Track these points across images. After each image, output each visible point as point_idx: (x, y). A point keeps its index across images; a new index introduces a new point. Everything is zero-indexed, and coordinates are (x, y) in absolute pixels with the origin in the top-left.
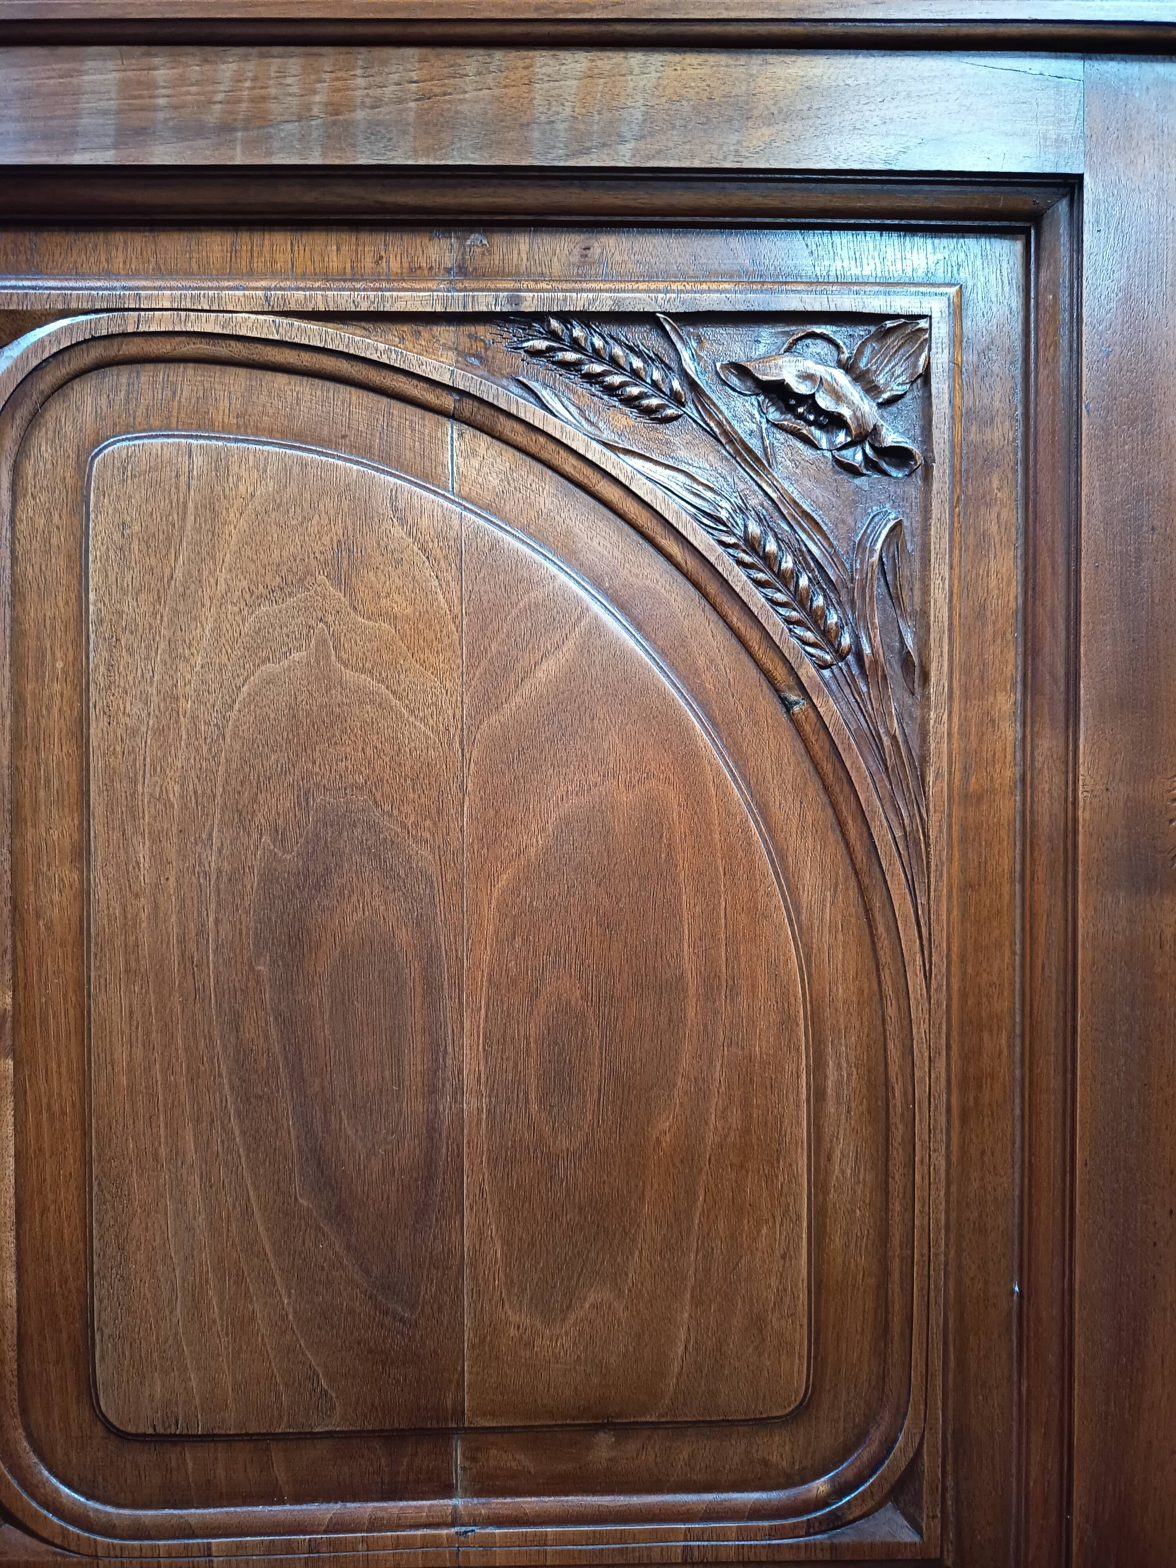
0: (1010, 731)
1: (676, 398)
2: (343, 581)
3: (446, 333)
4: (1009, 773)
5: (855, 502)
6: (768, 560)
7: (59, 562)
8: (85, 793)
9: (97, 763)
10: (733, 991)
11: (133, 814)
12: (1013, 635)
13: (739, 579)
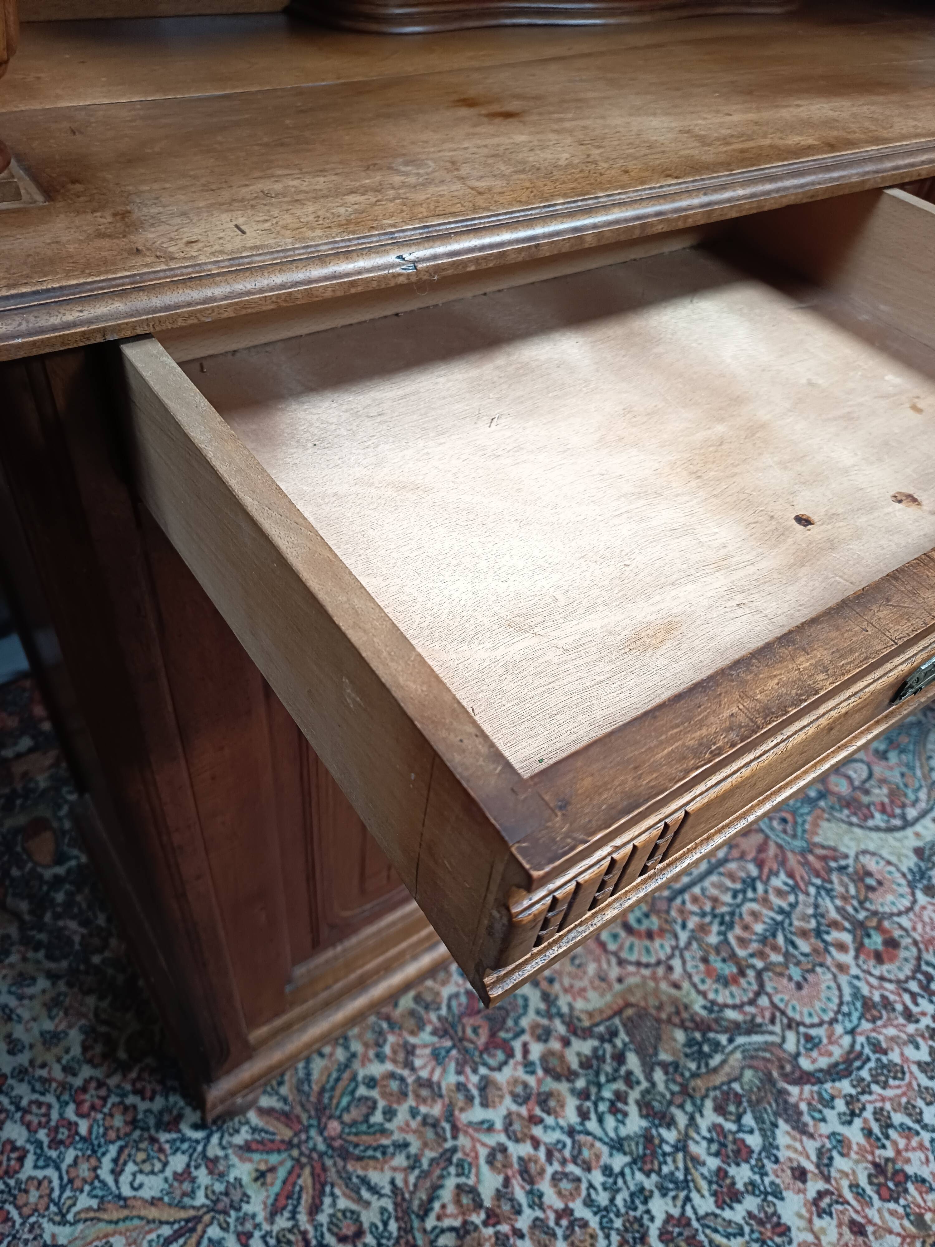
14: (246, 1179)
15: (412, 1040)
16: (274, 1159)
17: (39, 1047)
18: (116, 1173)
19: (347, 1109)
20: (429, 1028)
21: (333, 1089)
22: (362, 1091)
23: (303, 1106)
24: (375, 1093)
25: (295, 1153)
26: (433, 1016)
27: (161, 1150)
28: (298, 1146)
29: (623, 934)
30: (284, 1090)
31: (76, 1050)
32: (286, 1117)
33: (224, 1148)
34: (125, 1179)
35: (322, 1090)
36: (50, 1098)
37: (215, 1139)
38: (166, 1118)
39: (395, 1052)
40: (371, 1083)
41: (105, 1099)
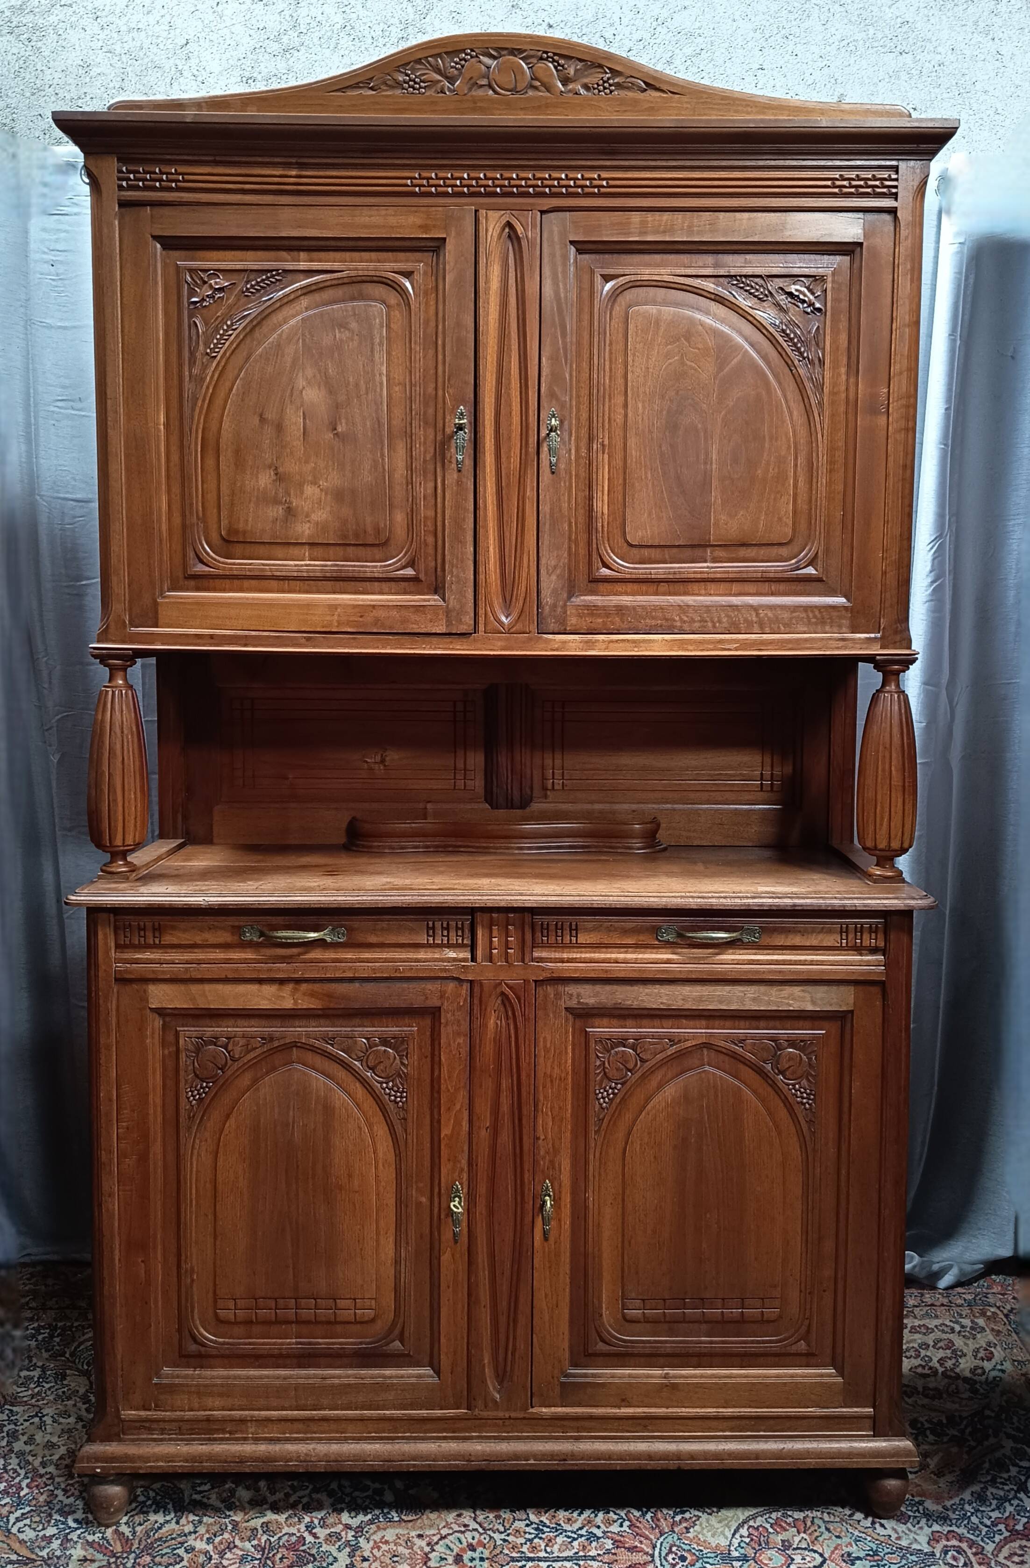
0: (844, 377)
1: (766, 296)
2: (688, 340)
3: (713, 280)
4: (843, 388)
5: (809, 321)
6: (788, 335)
7: (621, 335)
8: (626, 392)
9: (629, 384)
10: (777, 440)
11: (638, 396)
12: (845, 354)
13: (780, 339)
14: (74, 1558)
15: (237, 1542)
16: (100, 1556)
17: (41, 1447)
18: (18, 1520)
19: (162, 1556)
20: (255, 1542)
21: (165, 1542)
22: (181, 1552)
23: (140, 1541)
24: (186, 1556)
25: (112, 1560)
26: (265, 1538)
27: (49, 1522)
28: (118, 1558)
29: (450, 1560)
30: (139, 1529)
31: (56, 1457)
32: (126, 1542)
33: (79, 1537)
34: (20, 1524)
35: (160, 1539)
36: (22, 1472)
37: (79, 1532)
38: (66, 1509)
39: (221, 1543)
40: (190, 1550)
41: (46, 1485)
